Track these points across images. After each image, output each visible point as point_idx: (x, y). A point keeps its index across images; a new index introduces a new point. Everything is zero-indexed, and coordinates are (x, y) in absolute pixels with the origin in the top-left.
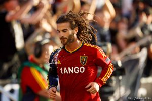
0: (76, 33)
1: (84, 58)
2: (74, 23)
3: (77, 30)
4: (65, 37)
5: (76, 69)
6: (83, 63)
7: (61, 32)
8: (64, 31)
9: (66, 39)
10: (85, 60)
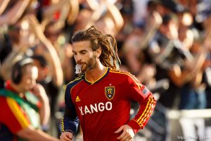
0: (98, 55)
1: (110, 89)
2: (96, 42)
3: (100, 52)
4: (83, 61)
5: (101, 105)
6: (110, 96)
7: (78, 54)
8: (82, 52)
9: (85, 63)
10: (113, 92)
